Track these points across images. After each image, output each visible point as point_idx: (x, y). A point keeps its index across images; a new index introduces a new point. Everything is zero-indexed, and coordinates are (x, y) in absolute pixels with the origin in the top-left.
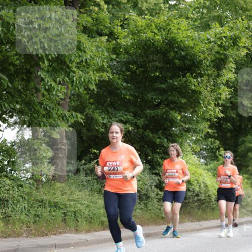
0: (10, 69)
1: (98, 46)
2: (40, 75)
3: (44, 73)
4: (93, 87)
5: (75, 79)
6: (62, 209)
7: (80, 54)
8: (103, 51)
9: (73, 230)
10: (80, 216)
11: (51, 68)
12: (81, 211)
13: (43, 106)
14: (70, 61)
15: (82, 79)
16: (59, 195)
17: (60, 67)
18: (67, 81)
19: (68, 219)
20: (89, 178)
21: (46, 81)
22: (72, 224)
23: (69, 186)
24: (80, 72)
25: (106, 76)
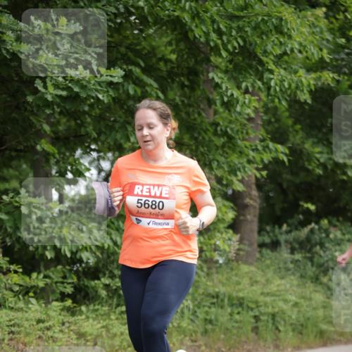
0: (159, 69)
1: (313, 24)
2: (213, 78)
3: (220, 75)
4: (305, 97)
5: (272, 83)
6: (252, 309)
7: (282, 40)
8: (321, 32)
9: (271, 346)
10: (282, 323)
11: (231, 66)
12: (284, 314)
13: (219, 129)
14: (265, 52)
15: (286, 84)
16: (247, 286)
17: (247, 64)
18: (259, 88)
19: (262, 326)
20: (298, 256)
21: (224, 88)
22: (269, 337)
23: (263, 271)
24: (282, 72)
25: (328, 77)
